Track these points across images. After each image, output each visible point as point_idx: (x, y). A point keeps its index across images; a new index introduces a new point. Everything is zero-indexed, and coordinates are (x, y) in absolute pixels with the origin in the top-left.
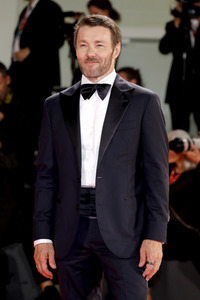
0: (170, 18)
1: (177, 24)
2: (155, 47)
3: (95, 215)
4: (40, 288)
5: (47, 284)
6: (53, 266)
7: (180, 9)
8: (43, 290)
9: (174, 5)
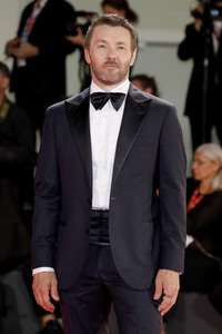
0: (191, 20)
1: (198, 27)
2: (174, 52)
3: (108, 242)
4: (41, 322)
5: (48, 318)
6: (56, 298)
7: (201, 10)
8: (45, 325)
9: (195, 5)
